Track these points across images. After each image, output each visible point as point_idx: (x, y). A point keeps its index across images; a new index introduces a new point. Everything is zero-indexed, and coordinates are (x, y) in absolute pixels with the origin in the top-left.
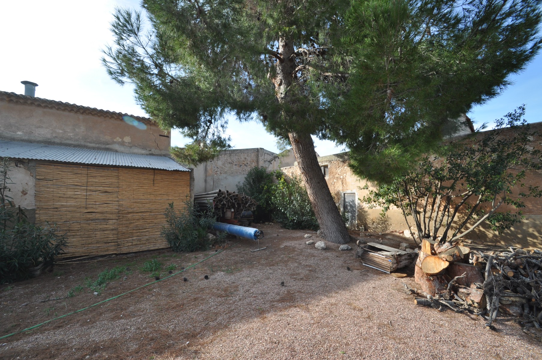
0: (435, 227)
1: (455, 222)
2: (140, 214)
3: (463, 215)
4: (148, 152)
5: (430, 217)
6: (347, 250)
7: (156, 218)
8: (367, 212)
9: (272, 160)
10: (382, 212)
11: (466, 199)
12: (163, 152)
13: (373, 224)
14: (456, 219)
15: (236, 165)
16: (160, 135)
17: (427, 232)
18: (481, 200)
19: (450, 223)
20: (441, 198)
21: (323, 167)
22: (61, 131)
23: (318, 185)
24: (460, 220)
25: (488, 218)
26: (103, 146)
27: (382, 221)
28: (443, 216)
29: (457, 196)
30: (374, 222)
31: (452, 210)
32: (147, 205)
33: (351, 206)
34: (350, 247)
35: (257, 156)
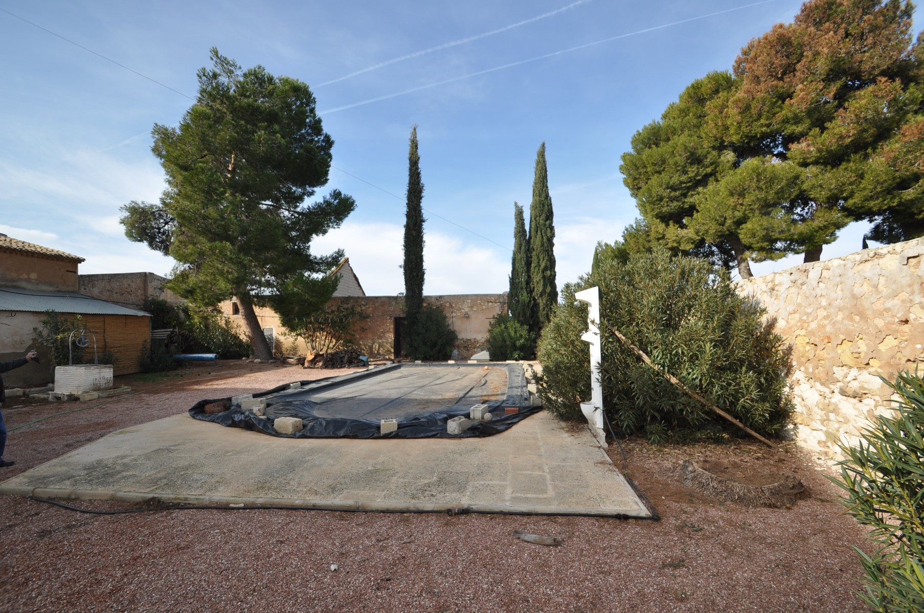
2: (118, 348)
4: (56, 289)
7: (127, 352)
8: (282, 342)
9: (162, 288)
13: (287, 351)
15: (117, 293)
16: (67, 271)
27: (293, 348)
32: (122, 342)
33: (269, 339)
35: (145, 282)
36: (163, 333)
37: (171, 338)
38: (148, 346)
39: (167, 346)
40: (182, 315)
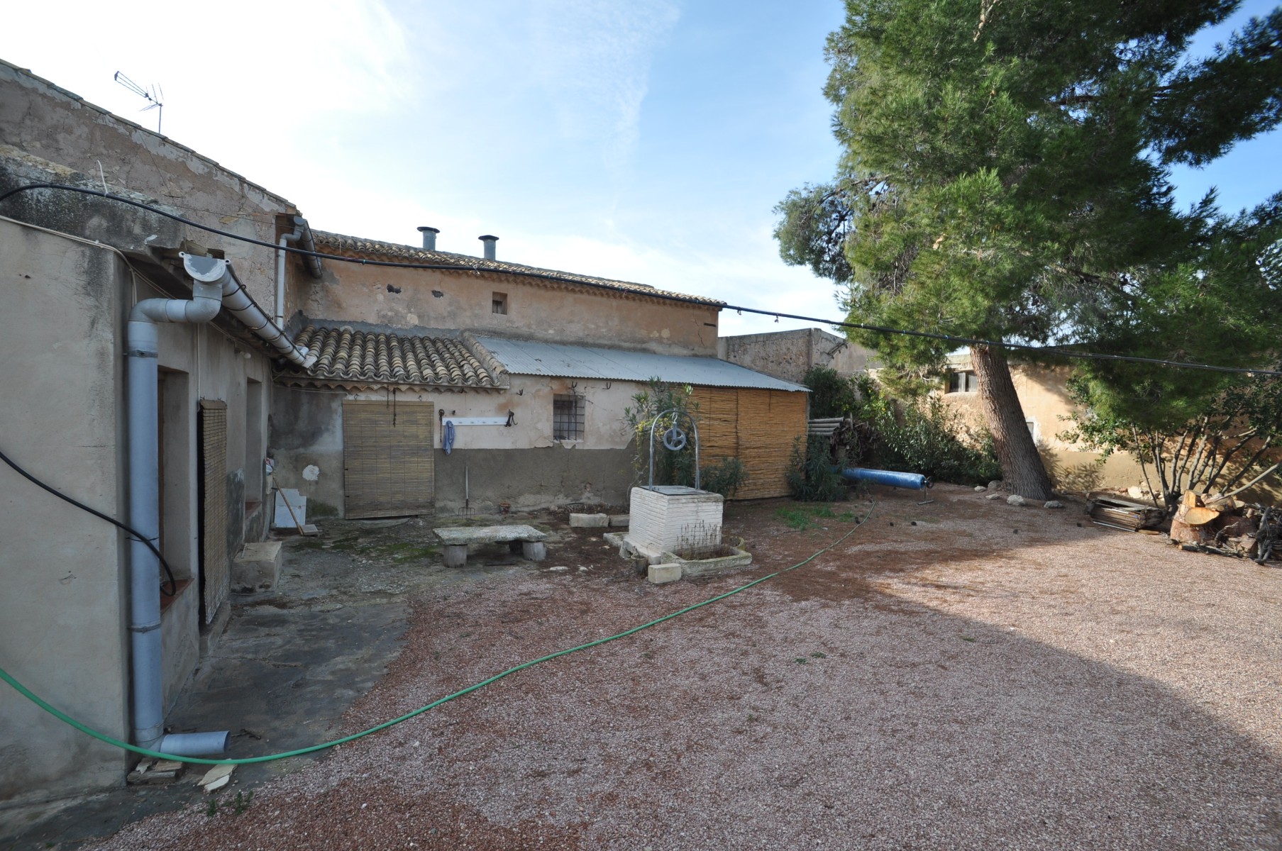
0: (1191, 481)
1: (1223, 477)
2: (756, 450)
3: (1237, 465)
4: (691, 353)
5: (1184, 467)
6: (1057, 507)
7: (771, 456)
8: (1056, 455)
9: (834, 352)
10: (1100, 458)
11: (1245, 441)
12: (709, 352)
13: (1067, 476)
14: (1224, 471)
15: (772, 362)
16: (706, 324)
17: (1176, 489)
18: (1269, 445)
19: (1216, 476)
20: (1206, 440)
21: (964, 374)
22: (593, 326)
23: (1013, 415)
24: (1230, 473)
25: (1277, 471)
26: (639, 346)
27: (1086, 471)
28: (1206, 465)
29: (1231, 438)
30: (1069, 473)
31: (1219, 459)
32: (763, 439)
34: (1061, 505)
35: (809, 344)
36: (827, 426)
37: (840, 434)
38: (802, 448)
39: (833, 450)
40: (858, 395)
